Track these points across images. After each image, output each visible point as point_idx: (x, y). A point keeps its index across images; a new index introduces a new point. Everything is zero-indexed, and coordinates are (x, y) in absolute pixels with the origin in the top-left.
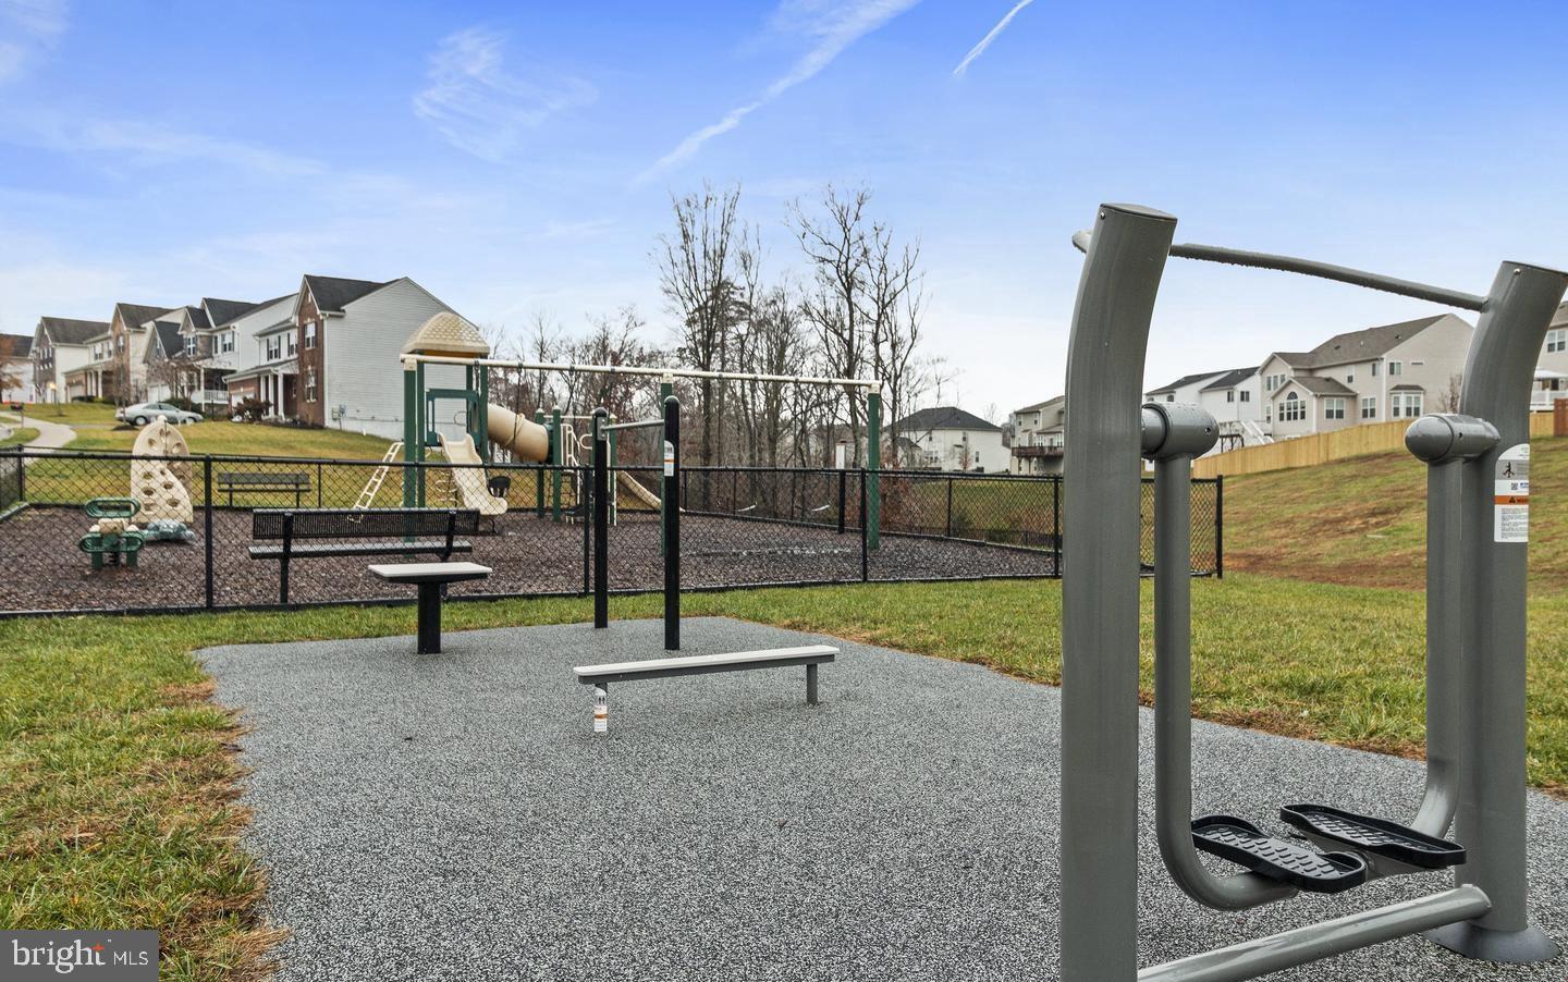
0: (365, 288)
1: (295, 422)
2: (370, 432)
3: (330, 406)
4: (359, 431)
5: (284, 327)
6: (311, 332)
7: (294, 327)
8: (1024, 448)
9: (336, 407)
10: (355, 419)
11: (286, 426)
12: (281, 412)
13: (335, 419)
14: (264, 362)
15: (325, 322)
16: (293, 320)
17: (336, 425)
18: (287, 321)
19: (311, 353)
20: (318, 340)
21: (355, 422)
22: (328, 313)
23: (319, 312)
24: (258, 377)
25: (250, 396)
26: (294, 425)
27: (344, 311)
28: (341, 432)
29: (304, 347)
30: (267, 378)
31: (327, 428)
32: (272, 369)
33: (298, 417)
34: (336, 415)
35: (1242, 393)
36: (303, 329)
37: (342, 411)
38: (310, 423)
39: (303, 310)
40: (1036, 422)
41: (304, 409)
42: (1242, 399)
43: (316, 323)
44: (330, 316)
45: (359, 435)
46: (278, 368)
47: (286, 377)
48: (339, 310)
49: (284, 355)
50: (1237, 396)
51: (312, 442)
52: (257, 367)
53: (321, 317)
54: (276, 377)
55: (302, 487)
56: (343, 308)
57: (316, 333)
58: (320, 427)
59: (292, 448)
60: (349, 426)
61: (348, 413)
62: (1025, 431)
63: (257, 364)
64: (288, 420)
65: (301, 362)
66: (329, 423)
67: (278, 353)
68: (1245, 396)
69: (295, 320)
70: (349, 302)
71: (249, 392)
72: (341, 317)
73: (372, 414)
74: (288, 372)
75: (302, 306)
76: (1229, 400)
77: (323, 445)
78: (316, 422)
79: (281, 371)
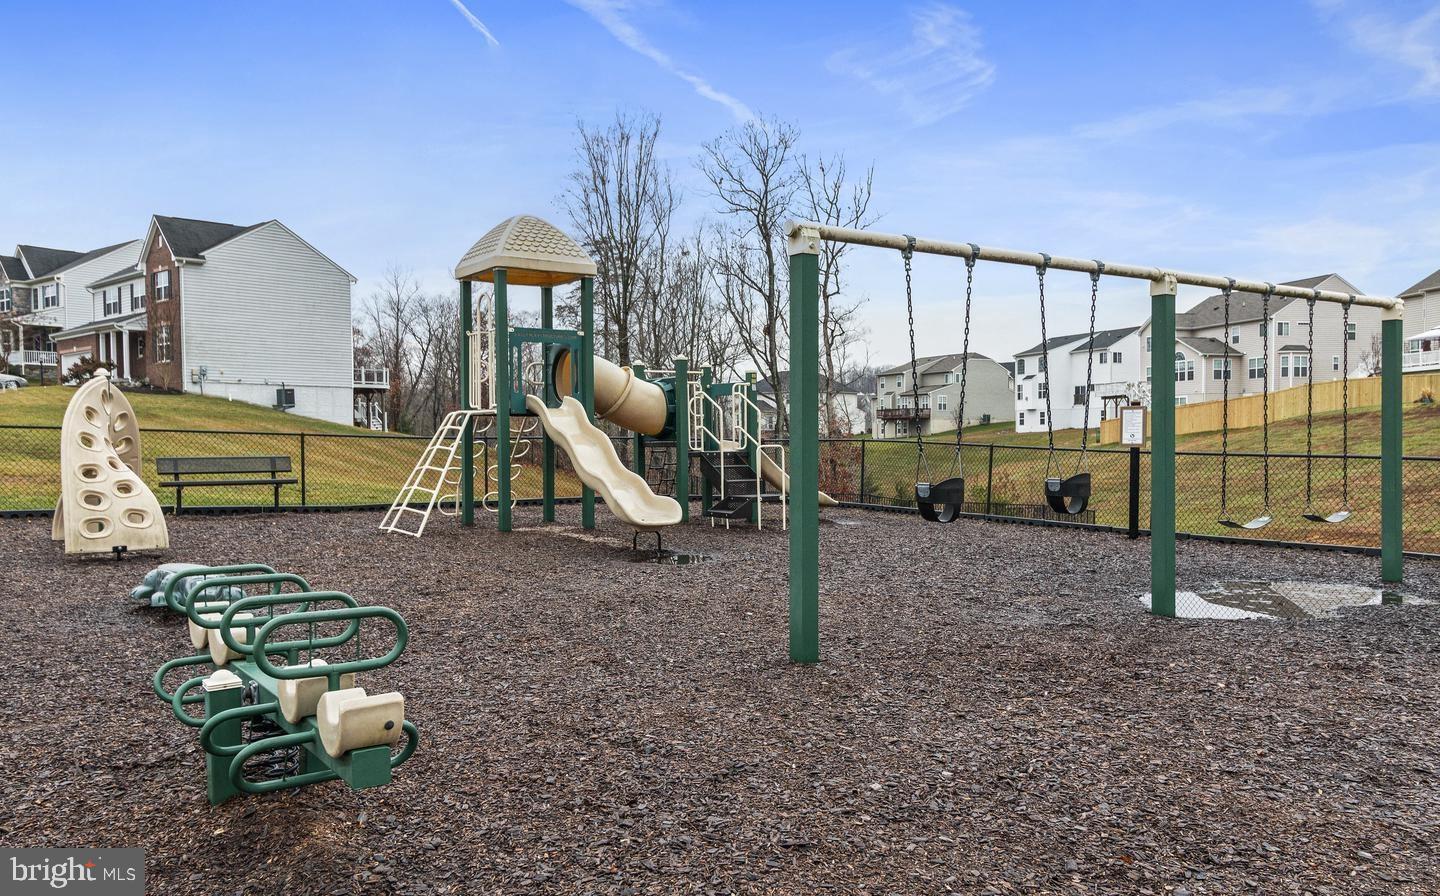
0: (227, 232)
1: (144, 385)
2: (235, 398)
3: (189, 366)
4: (224, 395)
5: (126, 276)
6: (163, 281)
7: (140, 276)
8: (887, 410)
9: (196, 370)
10: (218, 382)
11: (135, 390)
12: (127, 374)
13: (194, 383)
14: (100, 317)
15: (182, 270)
16: (139, 268)
17: (196, 390)
18: (132, 269)
19: (165, 308)
20: (173, 291)
21: (218, 386)
22: (185, 259)
23: (173, 258)
24: (92, 335)
25: (88, 356)
26: (145, 389)
27: (203, 257)
28: (201, 397)
29: (154, 299)
30: (107, 336)
31: (186, 393)
32: (115, 324)
33: (147, 379)
34: (196, 378)
35: (1115, 354)
36: (152, 279)
37: (203, 373)
38: (166, 388)
39: (152, 256)
40: (899, 384)
41: (157, 370)
42: (1115, 361)
43: (170, 272)
44: (187, 262)
45: (225, 400)
46: (123, 324)
47: (133, 335)
48: (197, 256)
49: (126, 310)
50: (1110, 357)
51: (175, 409)
52: (90, 324)
53: (177, 264)
54: (119, 335)
55: (280, 477)
56: (202, 254)
57: (170, 282)
58: (176, 391)
59: (155, 416)
60: (211, 390)
61: (211, 375)
62: (888, 394)
63: (92, 320)
64: (137, 384)
65: (152, 317)
66: (187, 387)
67: (118, 307)
68: (1117, 358)
69: (142, 268)
70: (209, 248)
71: (87, 352)
72: (201, 264)
73: (239, 377)
74: (137, 328)
75: (150, 252)
76: (1101, 362)
77: (187, 412)
78: (171, 386)
79: (126, 328)
